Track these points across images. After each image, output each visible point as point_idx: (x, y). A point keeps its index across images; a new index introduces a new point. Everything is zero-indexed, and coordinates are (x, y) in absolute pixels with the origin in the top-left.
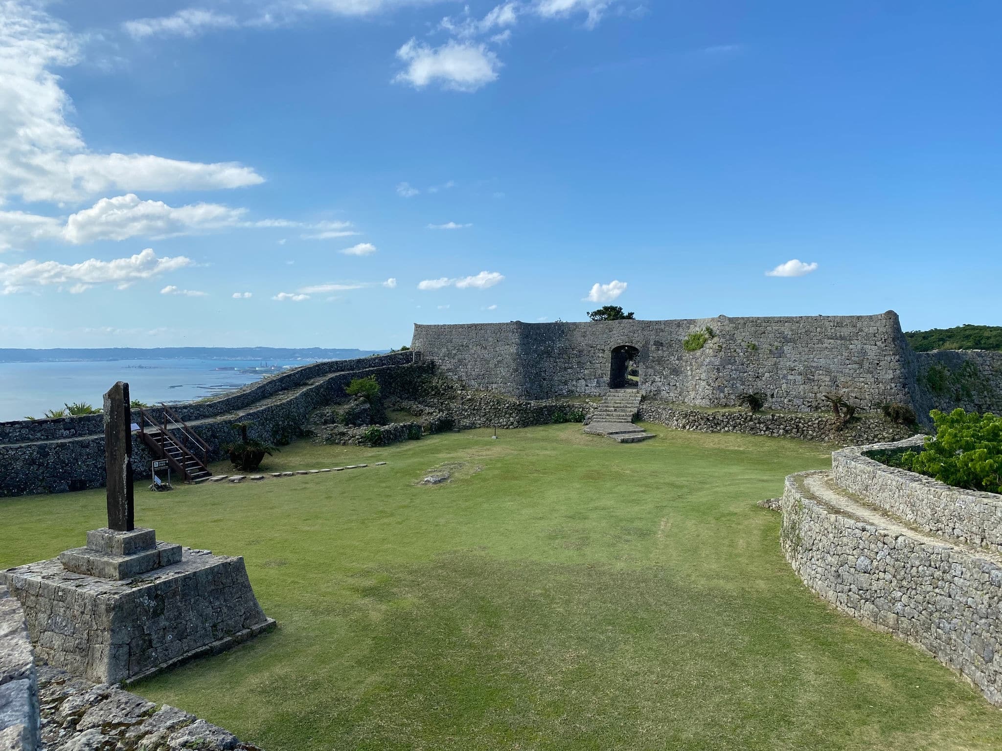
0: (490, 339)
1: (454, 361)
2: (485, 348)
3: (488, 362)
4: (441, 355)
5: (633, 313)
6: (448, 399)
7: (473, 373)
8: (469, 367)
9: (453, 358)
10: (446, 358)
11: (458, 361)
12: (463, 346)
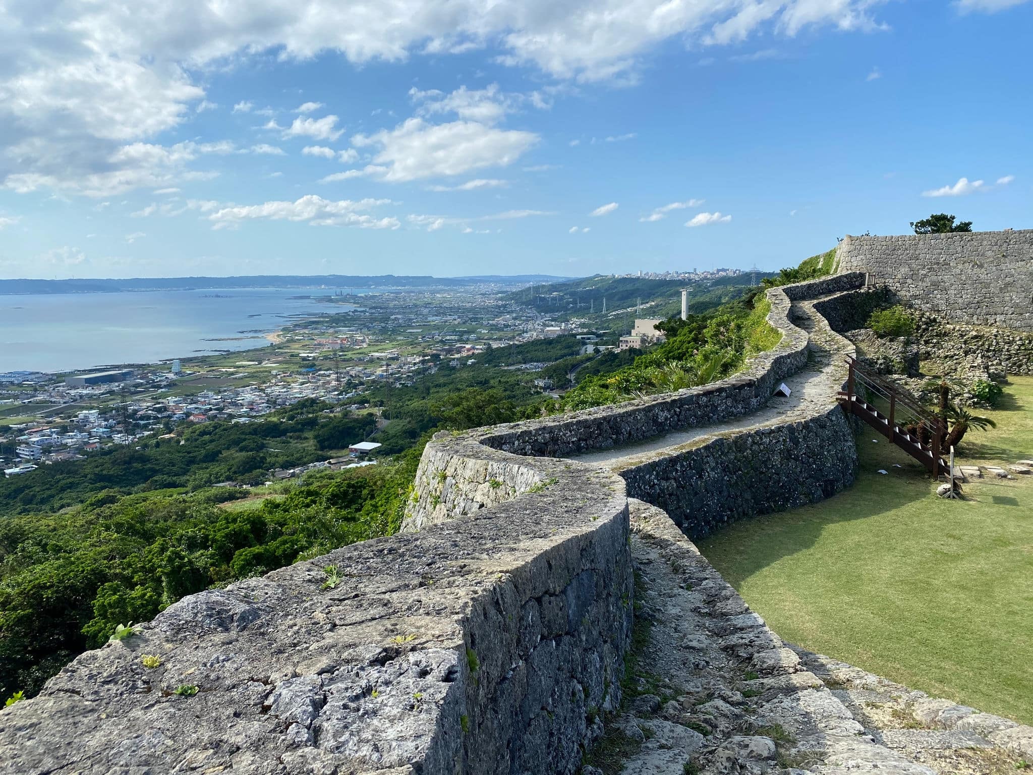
0: (989, 253)
1: (924, 284)
2: (981, 266)
3: (987, 286)
4: (899, 276)
5: (970, 223)
6: (936, 336)
7: (960, 301)
8: (952, 292)
9: (922, 280)
10: (909, 281)
11: (932, 285)
12: (938, 264)
